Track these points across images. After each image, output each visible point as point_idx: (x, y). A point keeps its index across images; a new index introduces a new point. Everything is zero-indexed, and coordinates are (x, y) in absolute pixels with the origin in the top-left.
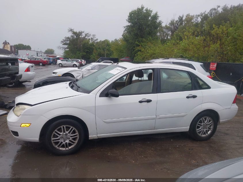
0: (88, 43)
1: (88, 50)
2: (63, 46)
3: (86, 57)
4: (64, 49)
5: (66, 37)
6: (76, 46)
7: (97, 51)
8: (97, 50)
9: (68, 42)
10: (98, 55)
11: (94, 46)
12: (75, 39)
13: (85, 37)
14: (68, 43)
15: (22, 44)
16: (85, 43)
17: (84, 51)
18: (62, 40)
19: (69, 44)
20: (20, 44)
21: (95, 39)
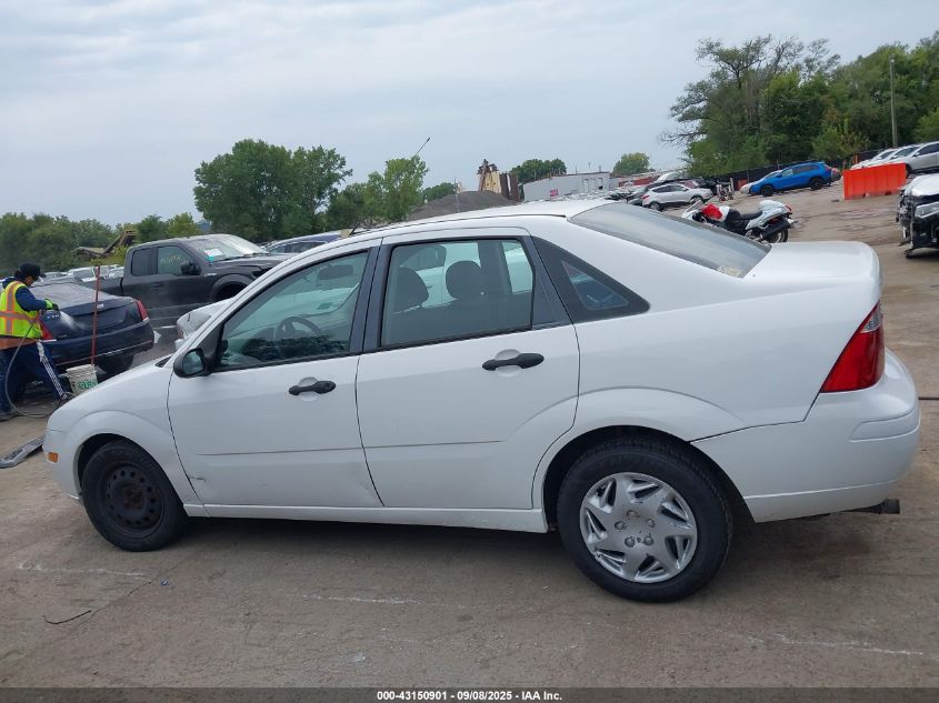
0: (792, 84)
1: (796, 118)
2: (682, 125)
3: (789, 154)
4: (685, 141)
5: (691, 85)
6: (736, 117)
7: (844, 110)
8: (843, 105)
9: (702, 105)
10: (850, 132)
11: (823, 90)
12: (731, 83)
13: (777, 61)
14: (699, 110)
15: (536, 161)
16: (780, 90)
17: (778, 128)
18: (676, 103)
19: (705, 115)
20: (529, 162)
21: (825, 59)
